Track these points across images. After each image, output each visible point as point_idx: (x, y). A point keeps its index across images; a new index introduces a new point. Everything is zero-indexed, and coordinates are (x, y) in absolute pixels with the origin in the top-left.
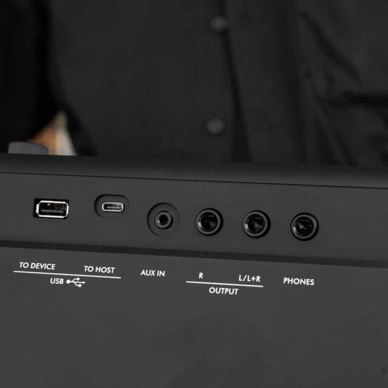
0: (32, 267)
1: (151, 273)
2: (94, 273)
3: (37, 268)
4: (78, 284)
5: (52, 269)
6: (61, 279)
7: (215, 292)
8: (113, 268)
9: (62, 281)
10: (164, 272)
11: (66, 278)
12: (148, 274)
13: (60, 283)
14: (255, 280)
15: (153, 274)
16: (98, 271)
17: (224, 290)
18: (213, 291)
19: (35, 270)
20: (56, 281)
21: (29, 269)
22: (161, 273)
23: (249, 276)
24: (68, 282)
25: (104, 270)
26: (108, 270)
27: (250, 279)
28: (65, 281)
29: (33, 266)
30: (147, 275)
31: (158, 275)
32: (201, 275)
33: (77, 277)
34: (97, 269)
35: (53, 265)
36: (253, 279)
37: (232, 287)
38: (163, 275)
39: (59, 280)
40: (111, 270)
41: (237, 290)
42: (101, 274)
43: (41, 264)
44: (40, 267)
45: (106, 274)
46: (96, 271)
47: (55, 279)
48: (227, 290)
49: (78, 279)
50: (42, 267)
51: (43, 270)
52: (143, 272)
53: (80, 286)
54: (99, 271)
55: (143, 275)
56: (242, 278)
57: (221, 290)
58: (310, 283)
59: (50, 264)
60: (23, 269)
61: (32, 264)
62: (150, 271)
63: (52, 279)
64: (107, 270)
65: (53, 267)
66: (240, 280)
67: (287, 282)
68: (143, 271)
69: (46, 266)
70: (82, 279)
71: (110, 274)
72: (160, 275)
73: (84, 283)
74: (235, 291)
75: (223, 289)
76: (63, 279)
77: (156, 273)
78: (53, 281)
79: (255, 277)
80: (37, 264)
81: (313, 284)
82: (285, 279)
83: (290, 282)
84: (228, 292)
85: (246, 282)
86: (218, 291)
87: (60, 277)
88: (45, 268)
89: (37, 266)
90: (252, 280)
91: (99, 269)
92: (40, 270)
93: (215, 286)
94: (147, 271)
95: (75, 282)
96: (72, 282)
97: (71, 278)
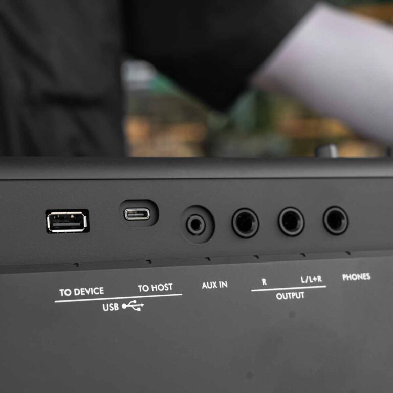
0: (76, 294)
1: (213, 285)
2: (150, 292)
3: (82, 294)
4: (136, 307)
5: (101, 293)
6: (115, 304)
7: (283, 298)
8: (171, 285)
9: (116, 307)
10: (226, 282)
11: (120, 303)
12: (210, 286)
13: (115, 309)
14: (317, 281)
15: (215, 286)
16: (154, 289)
17: (291, 295)
18: (280, 297)
19: (80, 297)
20: (109, 308)
21: (73, 297)
22: (224, 284)
23: (310, 277)
24: (124, 306)
25: (161, 287)
26: (167, 287)
27: (312, 280)
28: (120, 306)
29: (77, 292)
30: (209, 288)
31: (220, 287)
32: (264, 281)
33: (132, 300)
34: (153, 287)
35: (101, 288)
36: (315, 279)
37: (298, 291)
38: (226, 285)
39: (113, 306)
40: (169, 286)
41: (303, 293)
42: (159, 292)
43: (86, 289)
44: (85, 292)
45: (164, 292)
46: (153, 290)
47: (108, 305)
48: (294, 294)
49: (135, 302)
50: (88, 293)
51: (90, 296)
52: (204, 286)
53: (139, 309)
54: (157, 290)
55: (205, 288)
56: (305, 280)
57: (288, 295)
58: (367, 277)
59: (98, 288)
60: (65, 298)
61: (75, 290)
62: (211, 283)
63: (104, 305)
64: (165, 288)
65: (101, 290)
66: (303, 282)
67: (346, 279)
68: (204, 284)
69: (93, 291)
70: (139, 301)
71: (169, 292)
72: (223, 287)
73: (142, 305)
74: (301, 294)
75: (289, 294)
76: (117, 305)
77: (218, 285)
78: (106, 308)
79: (316, 277)
80: (82, 289)
81: (369, 278)
82: (344, 276)
83: (349, 279)
84: (295, 297)
85: (309, 284)
86: (285, 297)
87: (113, 302)
88: (92, 293)
89: (82, 291)
90: (314, 281)
91: (156, 287)
92: (86, 296)
93: (281, 292)
94: (208, 283)
95: (132, 306)
96: (129, 305)
97: (127, 302)
